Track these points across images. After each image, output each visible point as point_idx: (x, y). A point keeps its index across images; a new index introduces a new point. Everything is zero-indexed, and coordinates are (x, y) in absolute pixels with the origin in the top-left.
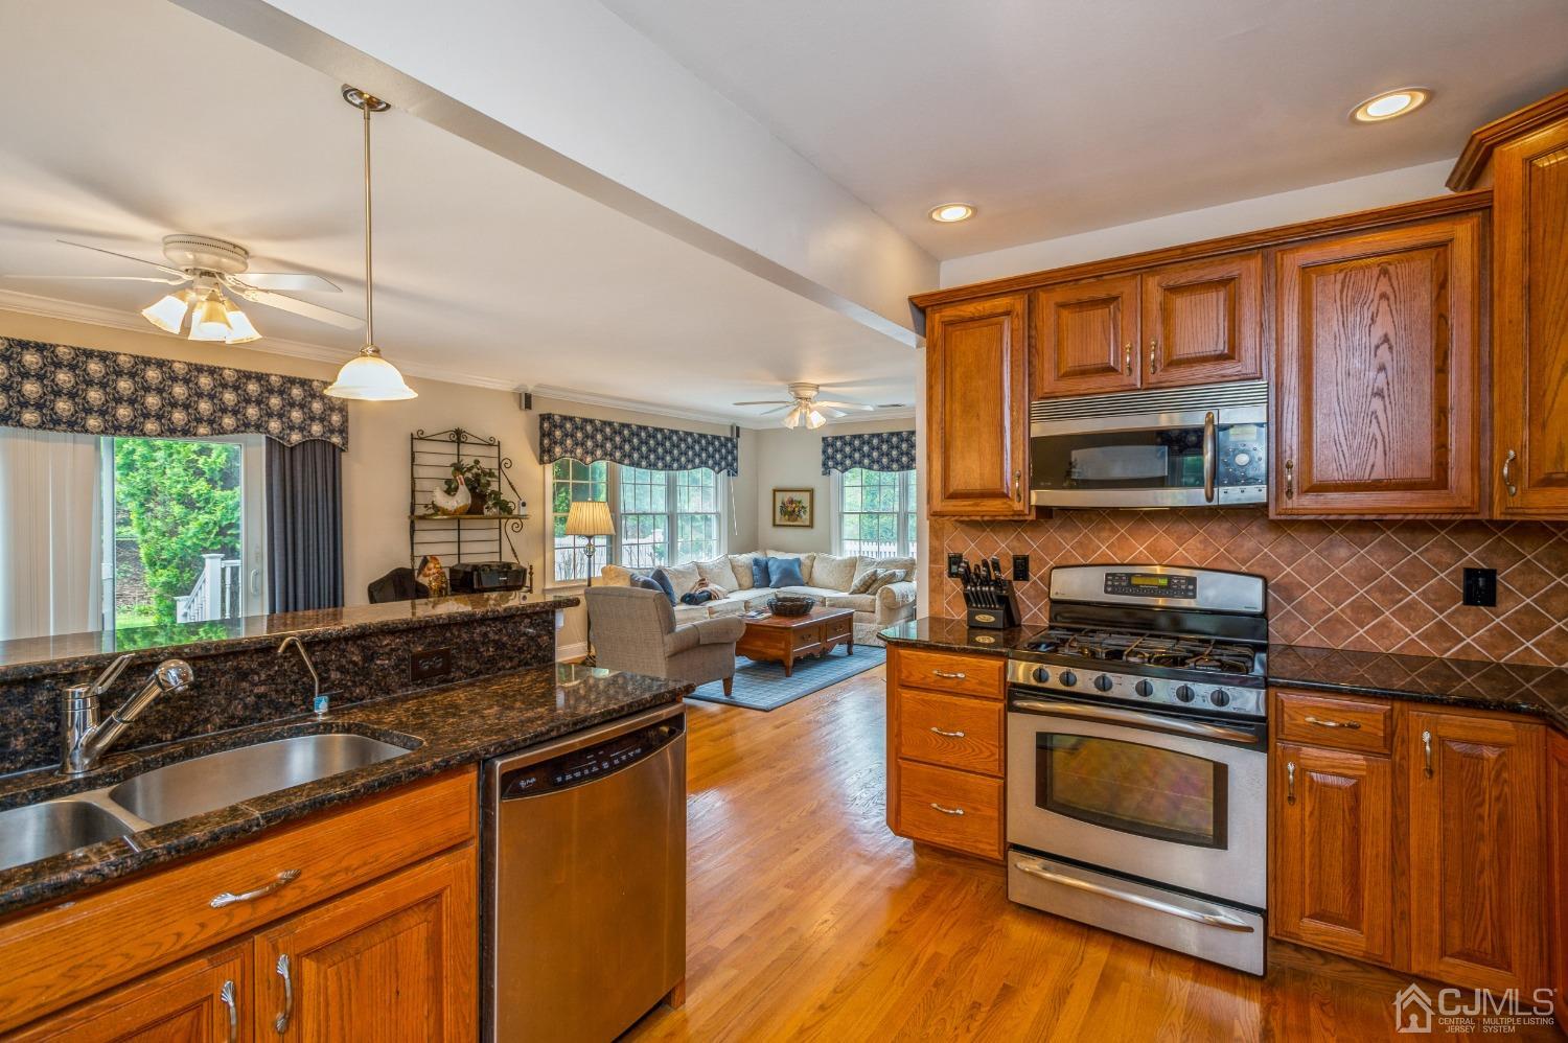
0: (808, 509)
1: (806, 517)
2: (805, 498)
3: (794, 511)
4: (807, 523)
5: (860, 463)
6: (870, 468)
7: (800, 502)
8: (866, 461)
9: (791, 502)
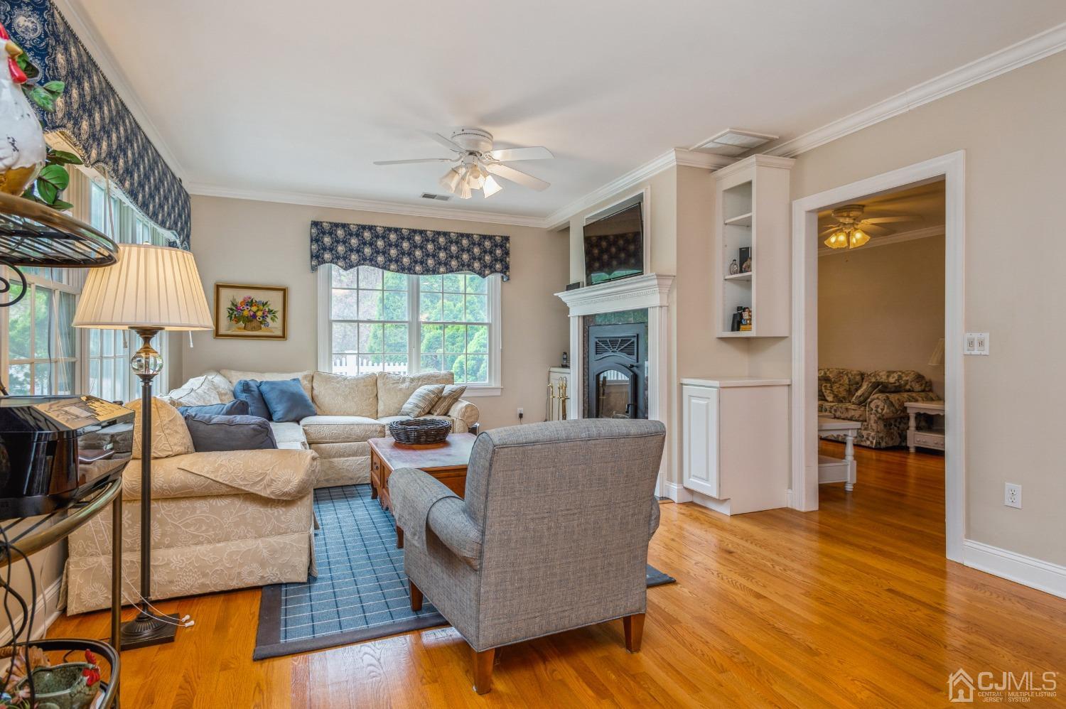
0: (279, 315)
1: (275, 326)
2: (274, 300)
3: (254, 316)
4: (279, 333)
5: (372, 261)
6: (385, 267)
7: (264, 304)
8: (380, 259)
9: (250, 303)
